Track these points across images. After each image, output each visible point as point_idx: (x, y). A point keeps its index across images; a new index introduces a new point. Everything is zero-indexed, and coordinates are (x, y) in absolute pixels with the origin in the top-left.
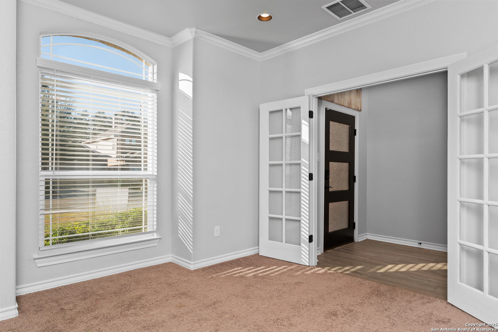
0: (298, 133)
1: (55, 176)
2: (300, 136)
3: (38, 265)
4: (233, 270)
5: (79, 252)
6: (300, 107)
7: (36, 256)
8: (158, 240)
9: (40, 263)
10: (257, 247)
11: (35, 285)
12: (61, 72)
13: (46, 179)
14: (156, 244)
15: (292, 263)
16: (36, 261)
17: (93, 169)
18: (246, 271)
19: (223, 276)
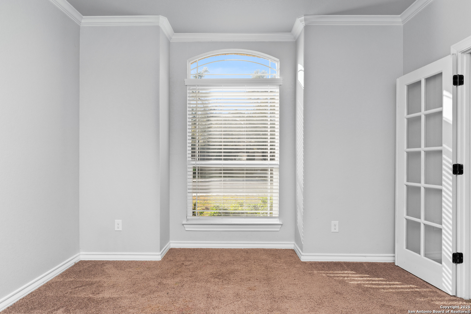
0: (437, 110)
1: (197, 165)
2: (441, 113)
3: (186, 229)
4: (342, 272)
5: (212, 224)
6: (440, 74)
7: (184, 222)
8: (280, 226)
9: (188, 228)
10: (393, 255)
11: (184, 243)
12: (201, 86)
13: (193, 167)
14: (278, 230)
15: (428, 285)
16: (185, 226)
17: (225, 160)
18: (357, 277)
19: (324, 275)
